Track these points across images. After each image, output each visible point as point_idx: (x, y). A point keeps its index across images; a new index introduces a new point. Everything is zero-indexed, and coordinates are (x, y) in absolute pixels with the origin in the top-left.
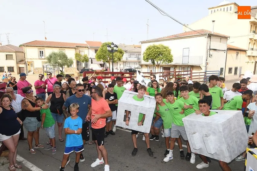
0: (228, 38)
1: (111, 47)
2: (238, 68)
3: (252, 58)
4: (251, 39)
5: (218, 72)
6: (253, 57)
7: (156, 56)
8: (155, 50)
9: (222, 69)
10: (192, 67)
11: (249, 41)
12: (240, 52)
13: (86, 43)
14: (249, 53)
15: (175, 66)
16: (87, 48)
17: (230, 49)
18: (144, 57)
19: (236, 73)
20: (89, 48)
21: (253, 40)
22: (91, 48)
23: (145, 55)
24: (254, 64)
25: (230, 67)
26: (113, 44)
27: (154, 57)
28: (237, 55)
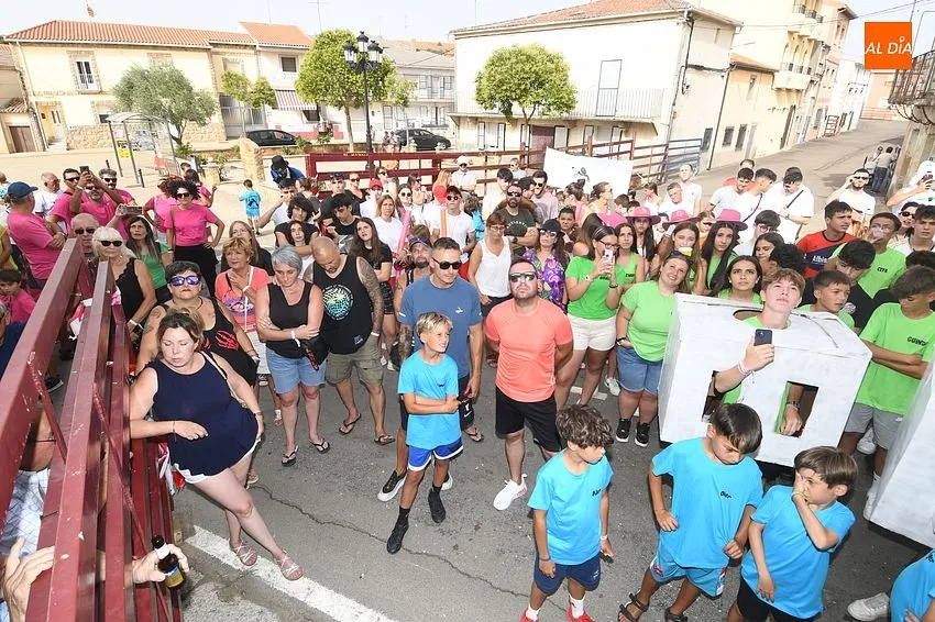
0: (738, 29)
1: (356, 51)
2: (749, 128)
3: (784, 94)
4: (791, 33)
5: (699, 143)
6: (789, 90)
7: (523, 87)
8: (520, 66)
9: (709, 131)
10: (628, 126)
11: (786, 39)
12: (758, 74)
13: (242, 30)
14: (782, 80)
15: (573, 124)
16: (252, 51)
17: (738, 66)
18: (479, 90)
19: (739, 145)
20: (258, 48)
21: (796, 35)
22: (268, 49)
23: (484, 82)
24: (787, 113)
25: (730, 125)
26: (366, 39)
27: (518, 91)
28: (752, 85)
